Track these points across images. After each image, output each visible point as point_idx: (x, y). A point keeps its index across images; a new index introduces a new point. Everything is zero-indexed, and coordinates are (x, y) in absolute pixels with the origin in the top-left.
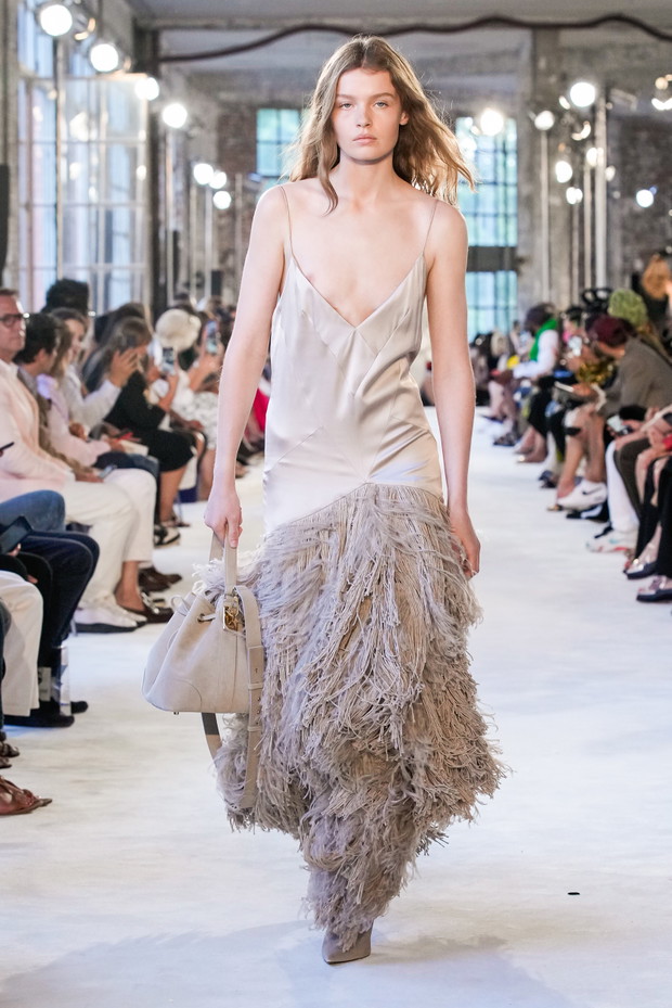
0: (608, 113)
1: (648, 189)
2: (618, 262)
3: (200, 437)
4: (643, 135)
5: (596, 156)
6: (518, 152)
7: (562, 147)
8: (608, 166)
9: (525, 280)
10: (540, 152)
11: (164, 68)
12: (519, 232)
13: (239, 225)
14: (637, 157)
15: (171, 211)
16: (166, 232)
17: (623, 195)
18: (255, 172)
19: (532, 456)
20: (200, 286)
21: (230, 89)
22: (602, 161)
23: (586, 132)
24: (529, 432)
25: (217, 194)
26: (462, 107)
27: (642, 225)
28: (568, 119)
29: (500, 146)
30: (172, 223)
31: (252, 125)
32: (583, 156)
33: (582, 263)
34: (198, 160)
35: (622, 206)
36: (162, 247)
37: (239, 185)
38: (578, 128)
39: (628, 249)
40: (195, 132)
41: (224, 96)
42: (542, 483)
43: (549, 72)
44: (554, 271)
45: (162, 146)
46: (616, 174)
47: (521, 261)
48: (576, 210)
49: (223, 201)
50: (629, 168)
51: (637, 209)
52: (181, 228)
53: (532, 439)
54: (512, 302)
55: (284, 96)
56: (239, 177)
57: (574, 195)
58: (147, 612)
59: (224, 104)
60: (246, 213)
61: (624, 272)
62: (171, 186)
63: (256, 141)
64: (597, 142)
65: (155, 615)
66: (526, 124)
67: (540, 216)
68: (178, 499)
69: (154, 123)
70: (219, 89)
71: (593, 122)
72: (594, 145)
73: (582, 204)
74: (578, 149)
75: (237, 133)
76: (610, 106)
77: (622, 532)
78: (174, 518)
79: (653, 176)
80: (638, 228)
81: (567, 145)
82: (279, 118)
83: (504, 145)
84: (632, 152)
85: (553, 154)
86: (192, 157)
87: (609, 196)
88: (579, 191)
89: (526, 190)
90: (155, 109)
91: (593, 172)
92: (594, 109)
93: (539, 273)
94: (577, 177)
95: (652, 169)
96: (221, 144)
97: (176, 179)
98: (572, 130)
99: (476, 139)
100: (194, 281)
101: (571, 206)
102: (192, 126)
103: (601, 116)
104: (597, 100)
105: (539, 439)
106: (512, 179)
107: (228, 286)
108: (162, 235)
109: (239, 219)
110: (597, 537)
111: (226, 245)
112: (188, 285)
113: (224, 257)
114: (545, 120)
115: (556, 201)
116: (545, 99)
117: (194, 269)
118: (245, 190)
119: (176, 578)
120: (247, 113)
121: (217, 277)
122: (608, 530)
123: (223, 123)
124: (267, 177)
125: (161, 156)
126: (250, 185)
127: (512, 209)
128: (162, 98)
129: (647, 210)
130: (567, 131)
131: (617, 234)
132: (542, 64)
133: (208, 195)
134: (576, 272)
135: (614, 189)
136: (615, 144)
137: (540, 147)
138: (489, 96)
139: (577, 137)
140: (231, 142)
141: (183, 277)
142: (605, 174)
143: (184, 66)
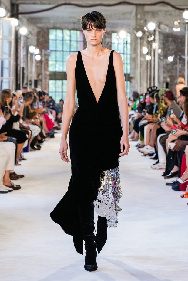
0: (159, 32)
1: (172, 56)
2: (162, 79)
3: (30, 132)
4: (170, 39)
5: (155, 45)
6: (131, 44)
7: (145, 43)
8: (159, 49)
9: (133, 84)
10: (138, 44)
11: (20, 16)
12: (131, 69)
13: (43, 66)
14: (168, 46)
15: (22, 61)
16: (20, 68)
17: (164, 58)
18: (49, 49)
19: (134, 139)
20: (31, 84)
21: (41, 23)
22: (157, 47)
23: (152, 38)
24: (133, 131)
25: (37, 56)
26: (114, 30)
27: (169, 67)
28: (147, 34)
29: (125, 42)
30: (22, 65)
31: (48, 34)
32: (151, 45)
33: (151, 79)
34: (30, 45)
35: (163, 61)
36: (19, 72)
37: (43, 53)
38: (150, 37)
39: (165, 75)
40: (30, 36)
41: (39, 25)
42: (137, 147)
43: (141, 19)
44: (142, 81)
45: (19, 40)
46: (161, 51)
47: (131, 78)
48: (149, 62)
49: (38, 58)
50: (166, 49)
51: (168, 62)
52: (25, 66)
53: (134, 134)
54: (128, 91)
55: (58, 25)
56: (43, 51)
57: (148, 58)
58: (12, 186)
59: (39, 28)
60: (45, 62)
61: (164, 82)
62: (22, 53)
63: (49, 39)
64: (156, 41)
65: (15, 187)
66: (134, 35)
67: (138, 64)
68: (23, 151)
69: (17, 33)
70: (37, 23)
71: (154, 35)
72: (155, 42)
73: (151, 60)
74: (150, 43)
75: (43, 37)
76: (160, 30)
77: (162, 163)
78: (21, 157)
79: (173, 52)
80: (168, 68)
81: (146, 42)
82: (56, 32)
83: (127, 42)
84: (167, 44)
85: (142, 45)
86: (29, 44)
87: (159, 58)
88: (150, 56)
89: (133, 56)
90: (17, 29)
91: (154, 51)
92: (155, 31)
93: (137, 82)
94: (149, 52)
95: (173, 50)
96: (38, 40)
97: (24, 51)
98: (148, 37)
99: (118, 39)
100: (29, 83)
101: (147, 61)
102: (29, 35)
103: (157, 33)
104: (156, 28)
105: (136, 134)
106: (129, 52)
107: (40, 85)
108: (19, 68)
109: (43, 64)
110: (154, 165)
111: (39, 72)
112: (27, 84)
113: (38, 75)
114: (139, 34)
115: (143, 59)
116: (140, 28)
117: (29, 79)
118: (45, 55)
119: (22, 176)
120: (46, 31)
121: (36, 82)
122: (158, 162)
123: (38, 33)
124: (52, 51)
125: (19, 44)
126: (47, 53)
127: (129, 62)
128: (19, 25)
129: (171, 63)
130: (146, 37)
131: (162, 70)
132: (139, 16)
133: (34, 56)
134: (149, 81)
135: (161, 56)
136: (161, 42)
137: (138, 42)
138: (122, 26)
139: (150, 39)
140: (41, 39)
141: (25, 82)
142: (158, 51)
143: (27, 15)
